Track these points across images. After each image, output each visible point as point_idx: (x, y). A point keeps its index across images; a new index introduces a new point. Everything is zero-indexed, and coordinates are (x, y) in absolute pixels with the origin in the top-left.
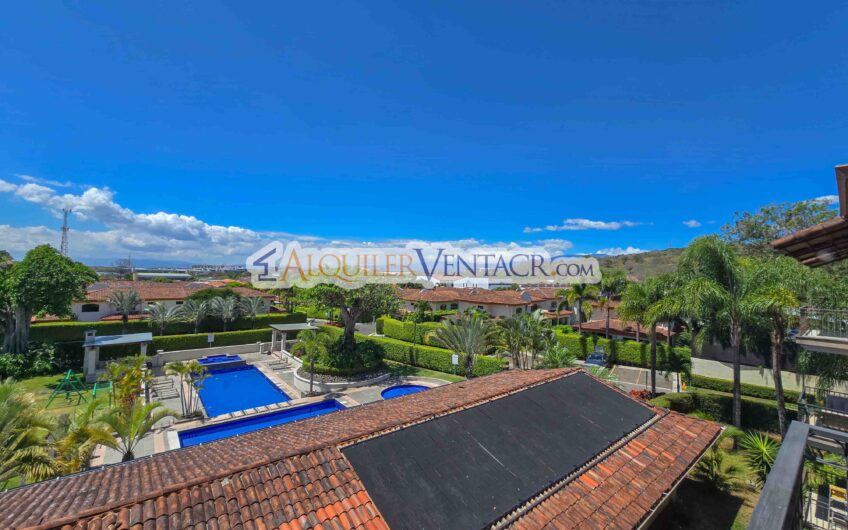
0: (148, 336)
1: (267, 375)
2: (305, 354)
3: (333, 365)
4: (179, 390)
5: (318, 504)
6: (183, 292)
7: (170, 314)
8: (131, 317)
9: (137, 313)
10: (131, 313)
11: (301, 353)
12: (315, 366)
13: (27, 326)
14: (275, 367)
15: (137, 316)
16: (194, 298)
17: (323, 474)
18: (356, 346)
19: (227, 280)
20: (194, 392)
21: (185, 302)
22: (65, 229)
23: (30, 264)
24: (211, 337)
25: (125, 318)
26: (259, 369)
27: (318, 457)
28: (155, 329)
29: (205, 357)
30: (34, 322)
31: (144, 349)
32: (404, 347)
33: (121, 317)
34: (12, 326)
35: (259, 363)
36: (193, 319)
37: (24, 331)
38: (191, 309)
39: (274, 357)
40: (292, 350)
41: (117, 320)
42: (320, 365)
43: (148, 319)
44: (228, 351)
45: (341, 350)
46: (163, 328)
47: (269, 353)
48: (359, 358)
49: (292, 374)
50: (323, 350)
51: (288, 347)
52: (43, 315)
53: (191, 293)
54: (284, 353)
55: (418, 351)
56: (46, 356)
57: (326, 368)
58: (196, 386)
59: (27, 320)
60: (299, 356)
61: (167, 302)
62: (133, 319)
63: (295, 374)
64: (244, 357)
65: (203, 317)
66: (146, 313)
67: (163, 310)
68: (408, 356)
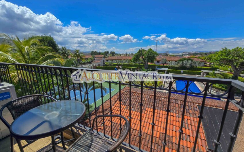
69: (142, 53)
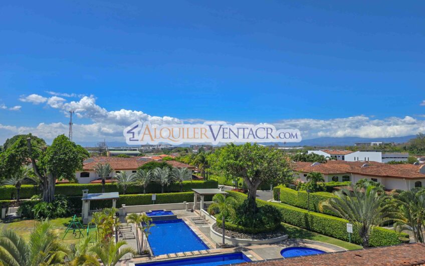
69: (32, 150)
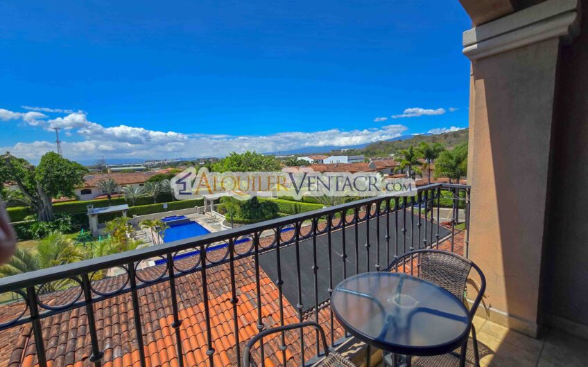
0: (126, 207)
1: (204, 226)
2: (226, 212)
3: (245, 217)
4: (151, 238)
5: (242, 284)
6: (142, 178)
7: (137, 192)
8: (112, 196)
9: (116, 193)
10: (112, 194)
11: (223, 211)
12: (234, 218)
13: (51, 205)
14: (209, 221)
15: (116, 195)
16: (151, 181)
17: (243, 270)
18: (259, 205)
19: (170, 169)
20: (160, 239)
21: (145, 184)
22: (58, 142)
23: (45, 165)
24: (165, 205)
25: (109, 197)
26: (199, 223)
27: (239, 262)
28: (129, 202)
29: (164, 218)
30: (54, 203)
31: (125, 215)
32: (291, 204)
33: (106, 196)
34: (41, 205)
35: (198, 219)
36: (152, 194)
37: (49, 208)
38: (149, 189)
39: (207, 215)
40: (218, 210)
41: (105, 198)
42: (237, 218)
43: (124, 197)
44: (178, 213)
45: (249, 208)
46: (134, 202)
47: (204, 213)
48: (262, 212)
49: (220, 225)
50: (238, 208)
51: (215, 209)
52: (60, 197)
53: (148, 178)
54: (213, 213)
55: (300, 206)
56: (66, 222)
57: (242, 219)
58: (160, 234)
59: (50, 201)
60: (223, 214)
61: (133, 185)
62: (114, 197)
63: (222, 224)
64: (188, 216)
65: (158, 193)
66: (122, 193)
67: (132, 190)
68: (293, 210)
